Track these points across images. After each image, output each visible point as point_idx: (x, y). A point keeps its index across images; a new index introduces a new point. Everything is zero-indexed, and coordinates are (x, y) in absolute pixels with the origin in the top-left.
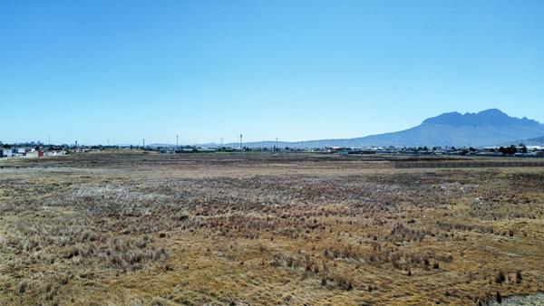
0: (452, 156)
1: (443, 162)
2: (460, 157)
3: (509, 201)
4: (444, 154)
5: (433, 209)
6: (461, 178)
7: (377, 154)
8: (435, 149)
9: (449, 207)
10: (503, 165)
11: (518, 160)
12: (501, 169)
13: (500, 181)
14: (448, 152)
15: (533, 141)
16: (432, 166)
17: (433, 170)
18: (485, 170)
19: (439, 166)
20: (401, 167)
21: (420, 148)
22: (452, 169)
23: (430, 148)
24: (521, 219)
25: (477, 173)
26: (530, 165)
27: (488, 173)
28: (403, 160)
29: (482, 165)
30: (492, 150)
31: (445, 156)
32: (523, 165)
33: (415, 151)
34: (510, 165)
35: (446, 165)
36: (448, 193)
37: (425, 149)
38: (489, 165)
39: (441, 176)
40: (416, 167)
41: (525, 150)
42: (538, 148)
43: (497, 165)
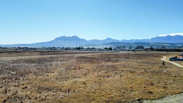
3: (74, 69)
6: (61, 59)
8: (58, 48)
10: (76, 53)
13: (74, 60)
21: (53, 48)
24: (76, 79)
37: (55, 48)
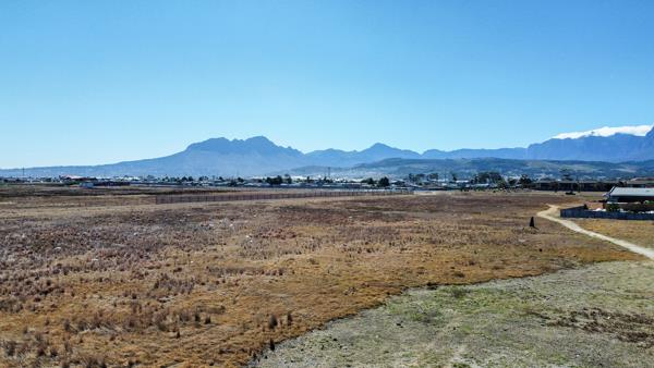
0: (219, 188)
1: (210, 195)
2: (228, 188)
3: (278, 237)
4: (211, 185)
5: (201, 252)
6: (230, 213)
7: (131, 186)
8: (201, 179)
9: (219, 248)
11: (283, 191)
12: (269, 201)
13: (269, 215)
14: (216, 183)
15: (296, 171)
16: (198, 200)
17: (200, 205)
18: (254, 202)
19: (207, 199)
20: (163, 202)
22: (221, 203)
23: (196, 178)
24: (289, 256)
25: (246, 207)
26: (294, 196)
27: (256, 206)
28: (165, 193)
29: (251, 197)
30: (260, 181)
31: (212, 188)
32: (289, 196)
33: (179, 182)
34: (277, 197)
35: (214, 199)
36: (217, 231)
38: (258, 197)
39: (209, 211)
40: (181, 201)
41: (290, 181)
42: (301, 178)
43: (265, 197)
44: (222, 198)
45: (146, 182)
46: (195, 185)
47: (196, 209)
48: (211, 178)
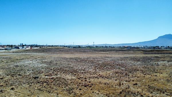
0: (167, 50)
2: (169, 50)
7: (140, 49)
8: (161, 47)
14: (166, 48)
17: (158, 55)
19: (161, 53)
20: (146, 54)
21: (156, 47)
22: (166, 55)
28: (148, 51)
31: (165, 50)
33: (154, 48)
35: (164, 53)
37: (158, 47)
39: (160, 58)
40: (152, 54)
44: (167, 53)
45: (144, 48)
46: (159, 48)
47: (156, 57)
48: (165, 46)
